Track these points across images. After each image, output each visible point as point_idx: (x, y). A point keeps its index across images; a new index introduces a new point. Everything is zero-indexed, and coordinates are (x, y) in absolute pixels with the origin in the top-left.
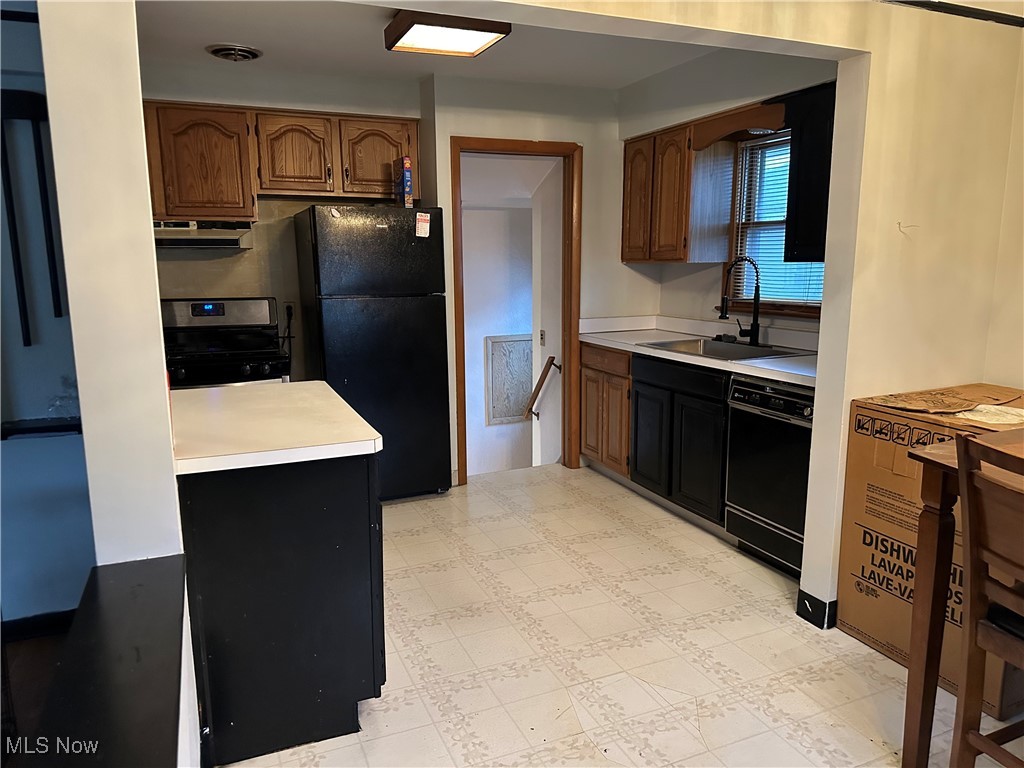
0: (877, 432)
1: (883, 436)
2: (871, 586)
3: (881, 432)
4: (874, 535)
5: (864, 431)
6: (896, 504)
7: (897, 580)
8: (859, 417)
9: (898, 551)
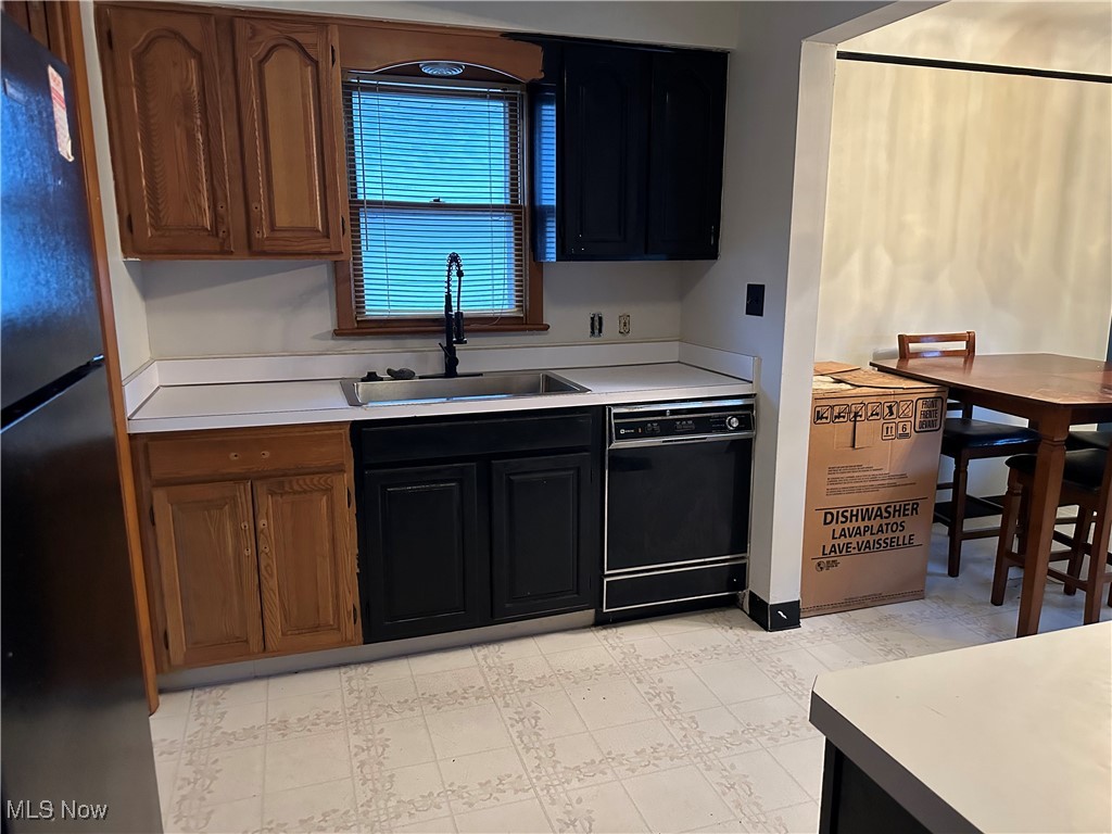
0: (836, 417)
1: (842, 419)
2: (831, 559)
3: (839, 417)
4: (834, 512)
5: (824, 421)
6: (855, 474)
7: (854, 540)
8: (818, 409)
9: (857, 516)
